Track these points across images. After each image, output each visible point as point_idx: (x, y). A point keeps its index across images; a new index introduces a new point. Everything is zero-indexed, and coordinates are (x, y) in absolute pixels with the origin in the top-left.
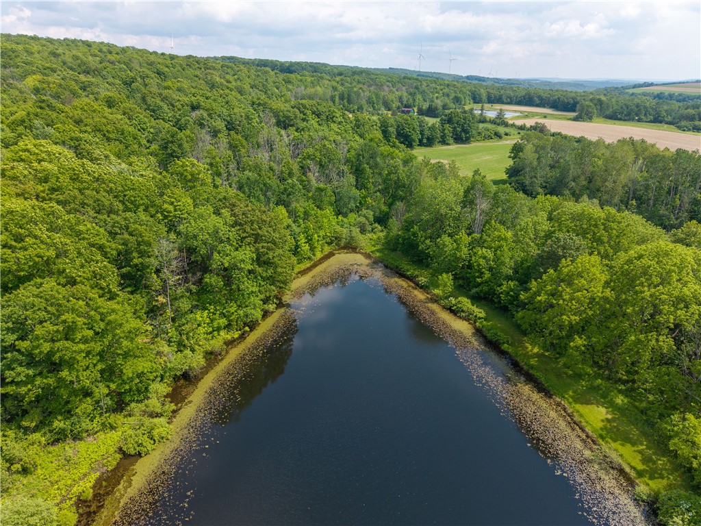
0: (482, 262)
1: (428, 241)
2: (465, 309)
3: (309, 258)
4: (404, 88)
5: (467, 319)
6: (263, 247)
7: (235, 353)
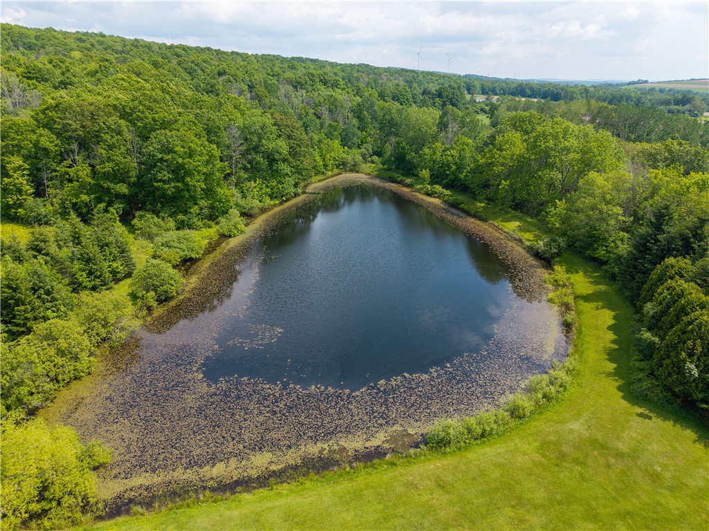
0: (450, 158)
1: (413, 154)
2: (437, 191)
3: (323, 173)
4: (401, 78)
5: (439, 197)
6: (294, 143)
7: (277, 209)
